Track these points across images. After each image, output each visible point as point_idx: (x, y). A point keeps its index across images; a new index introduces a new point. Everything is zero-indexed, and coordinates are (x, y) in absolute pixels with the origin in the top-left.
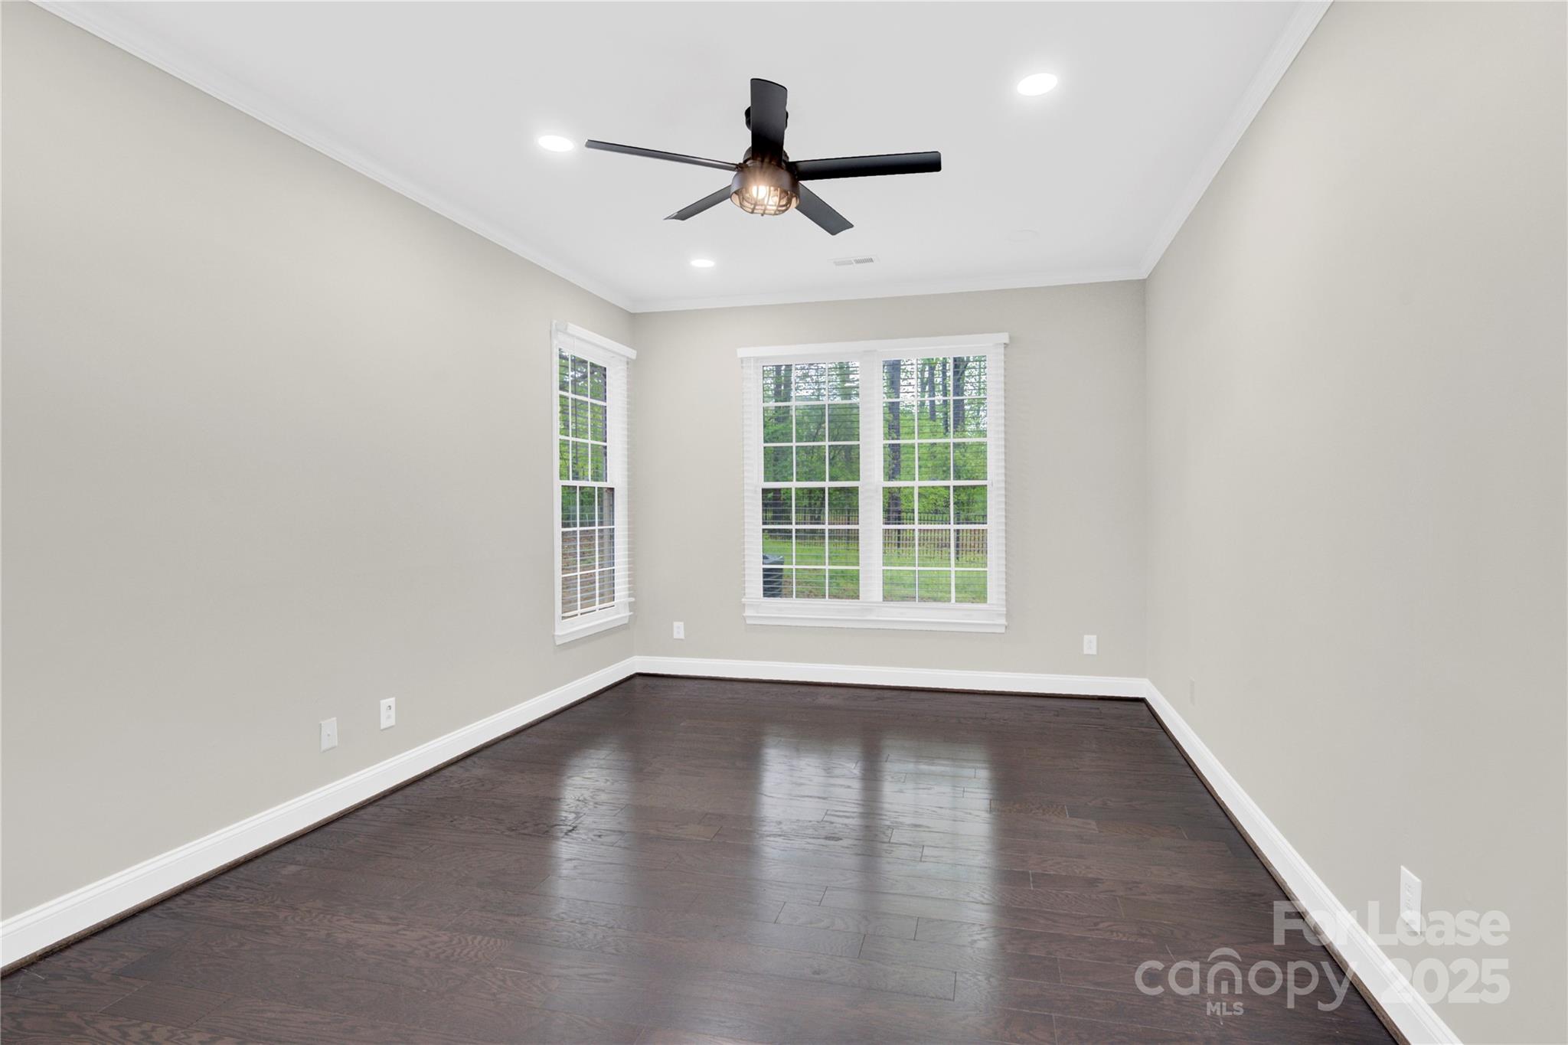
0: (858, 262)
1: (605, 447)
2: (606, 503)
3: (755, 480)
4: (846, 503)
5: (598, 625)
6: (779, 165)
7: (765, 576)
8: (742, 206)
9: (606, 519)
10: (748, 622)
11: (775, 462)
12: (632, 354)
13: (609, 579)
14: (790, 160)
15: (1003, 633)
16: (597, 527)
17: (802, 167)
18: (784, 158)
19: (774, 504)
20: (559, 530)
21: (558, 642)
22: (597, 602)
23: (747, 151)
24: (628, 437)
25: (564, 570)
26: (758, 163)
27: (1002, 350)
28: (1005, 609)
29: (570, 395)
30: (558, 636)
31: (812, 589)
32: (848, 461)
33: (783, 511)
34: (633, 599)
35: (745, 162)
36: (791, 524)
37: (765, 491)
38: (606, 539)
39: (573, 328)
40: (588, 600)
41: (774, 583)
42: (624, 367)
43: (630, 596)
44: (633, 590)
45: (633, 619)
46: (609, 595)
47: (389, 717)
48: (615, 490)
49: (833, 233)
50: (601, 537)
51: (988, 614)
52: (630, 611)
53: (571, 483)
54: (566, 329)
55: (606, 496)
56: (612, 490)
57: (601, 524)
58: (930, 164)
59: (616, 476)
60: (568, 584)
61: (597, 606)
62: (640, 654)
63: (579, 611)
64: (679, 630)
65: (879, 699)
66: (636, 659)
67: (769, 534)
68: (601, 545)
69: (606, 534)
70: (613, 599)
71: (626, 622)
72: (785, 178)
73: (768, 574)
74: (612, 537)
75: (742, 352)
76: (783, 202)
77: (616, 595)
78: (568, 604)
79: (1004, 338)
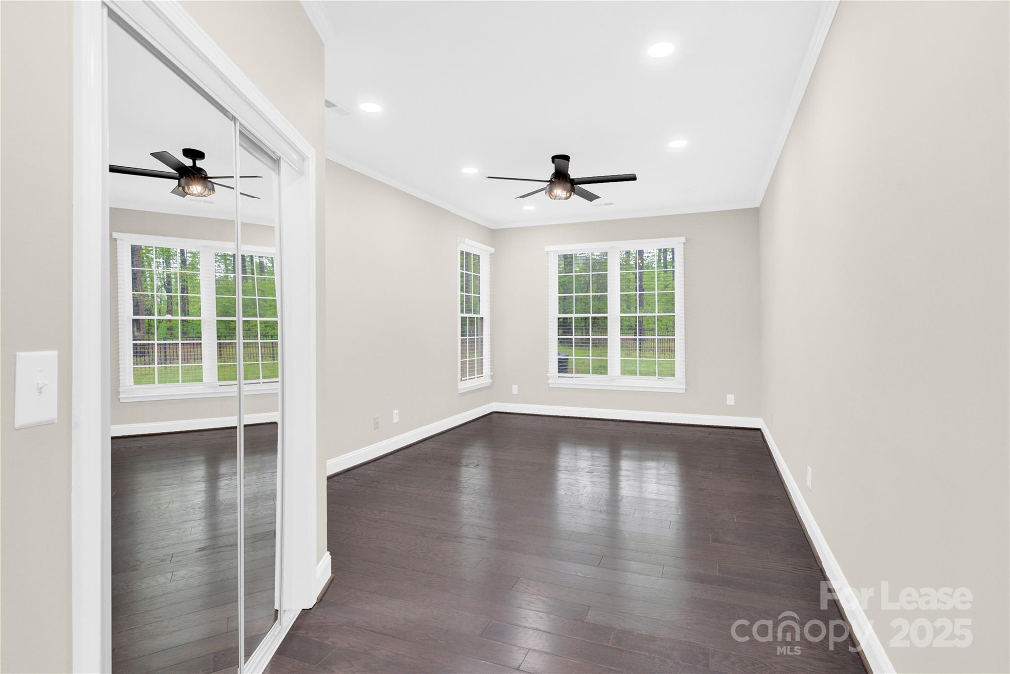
0: (605, 205)
1: (479, 297)
2: (479, 324)
3: (554, 314)
4: (601, 325)
5: (476, 386)
6: (566, 181)
7: (559, 362)
8: (551, 198)
9: (479, 333)
10: (551, 386)
11: (564, 305)
12: (492, 250)
13: (481, 362)
14: (571, 178)
15: (684, 393)
16: (476, 337)
17: (576, 181)
18: (568, 177)
19: (564, 326)
20: (459, 338)
21: (460, 392)
22: (476, 374)
23: (553, 174)
24: (491, 291)
25: (462, 358)
26: (557, 180)
27: (682, 245)
28: (685, 380)
29: (465, 272)
30: (460, 389)
31: (583, 369)
32: (601, 303)
33: (569, 329)
34: (492, 373)
35: (551, 179)
36: (572, 335)
37: (559, 319)
38: (479, 342)
39: (467, 241)
40: (472, 373)
41: (563, 366)
42: (489, 256)
43: (491, 372)
44: (492, 369)
45: (492, 383)
46: (481, 371)
47: (396, 418)
48: (484, 319)
49: (591, 201)
50: (477, 342)
51: (676, 384)
52: (492, 379)
53: (465, 315)
54: (464, 241)
55: (479, 321)
56: (482, 318)
57: (477, 336)
58: (633, 178)
59: (484, 311)
60: (463, 363)
61: (476, 376)
62: (497, 401)
63: (468, 377)
64: (515, 389)
65: (617, 425)
66: (494, 404)
67: (561, 341)
68: (477, 345)
69: (479, 340)
70: (482, 373)
71: (489, 384)
72: (569, 185)
73: (561, 361)
74: (482, 342)
75: (547, 248)
76: (568, 195)
77: (484, 371)
78: (463, 374)
79: (683, 239)
